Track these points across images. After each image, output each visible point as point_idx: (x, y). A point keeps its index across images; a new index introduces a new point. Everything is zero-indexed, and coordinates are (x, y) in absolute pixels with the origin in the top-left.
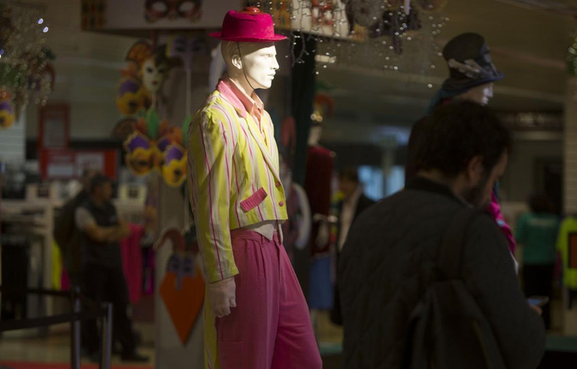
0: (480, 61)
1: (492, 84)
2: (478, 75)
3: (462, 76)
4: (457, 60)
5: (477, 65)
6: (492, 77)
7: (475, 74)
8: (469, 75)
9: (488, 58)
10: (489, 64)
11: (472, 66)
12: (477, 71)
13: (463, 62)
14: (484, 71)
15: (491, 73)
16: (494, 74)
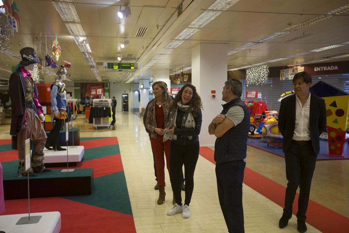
0: (33, 56)
1: (37, 63)
2: (33, 60)
3: (28, 60)
4: (26, 55)
5: (32, 57)
6: (37, 61)
7: (32, 60)
8: (29, 60)
9: (35, 55)
10: (35, 57)
11: (31, 57)
12: (32, 59)
13: (28, 56)
14: (35, 59)
15: (36, 60)
16: (37, 60)
